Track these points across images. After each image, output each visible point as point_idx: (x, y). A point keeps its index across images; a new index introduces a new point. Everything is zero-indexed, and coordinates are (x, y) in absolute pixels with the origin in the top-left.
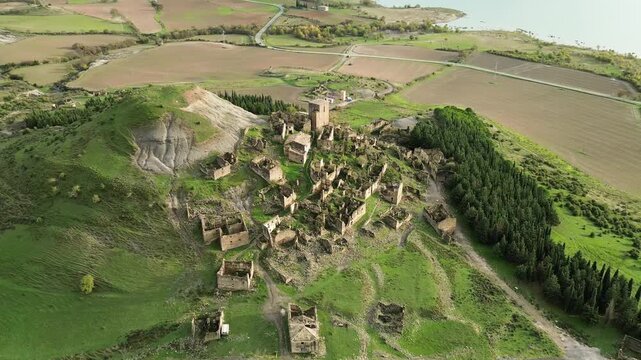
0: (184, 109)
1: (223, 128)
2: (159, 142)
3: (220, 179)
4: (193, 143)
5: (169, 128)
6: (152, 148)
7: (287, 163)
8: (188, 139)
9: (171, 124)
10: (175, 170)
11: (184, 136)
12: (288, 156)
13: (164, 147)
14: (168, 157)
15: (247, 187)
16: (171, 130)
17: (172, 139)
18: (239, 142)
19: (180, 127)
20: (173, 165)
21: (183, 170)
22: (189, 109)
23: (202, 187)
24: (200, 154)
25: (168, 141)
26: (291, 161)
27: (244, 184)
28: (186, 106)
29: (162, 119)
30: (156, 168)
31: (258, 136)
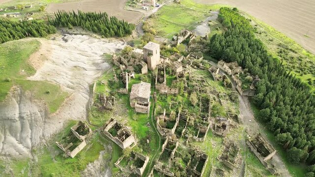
0: (32, 78)
1: (72, 88)
2: (12, 120)
3: (78, 156)
4: (46, 116)
5: (19, 102)
6: (7, 126)
7: (135, 117)
8: (41, 111)
9: (21, 98)
10: (33, 151)
11: (36, 110)
12: (134, 108)
13: (18, 124)
14: (24, 135)
15: (104, 158)
16: (22, 105)
17: (24, 115)
18: (89, 102)
19: (31, 99)
20: (30, 145)
21: (40, 150)
22: (37, 77)
23: (62, 170)
24: (56, 126)
25: (21, 118)
26: (138, 113)
27: (100, 157)
28: (32, 74)
29: (11, 94)
30: (13, 152)
31: (106, 92)
